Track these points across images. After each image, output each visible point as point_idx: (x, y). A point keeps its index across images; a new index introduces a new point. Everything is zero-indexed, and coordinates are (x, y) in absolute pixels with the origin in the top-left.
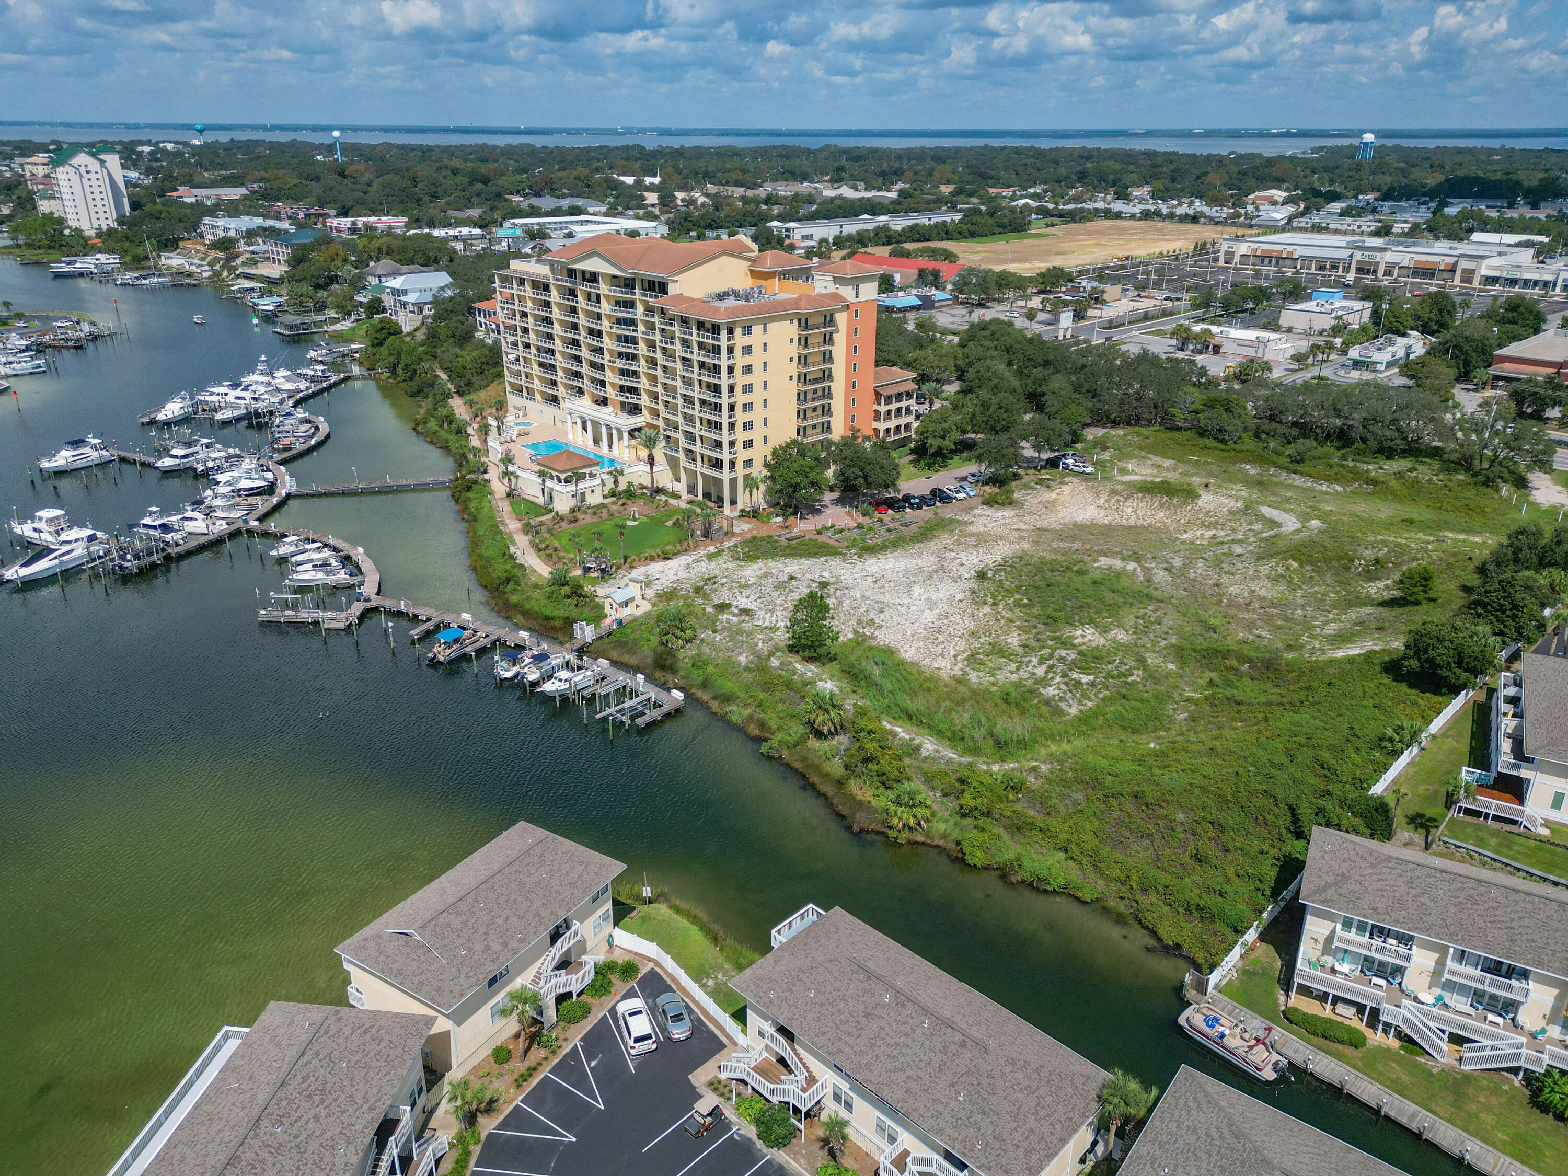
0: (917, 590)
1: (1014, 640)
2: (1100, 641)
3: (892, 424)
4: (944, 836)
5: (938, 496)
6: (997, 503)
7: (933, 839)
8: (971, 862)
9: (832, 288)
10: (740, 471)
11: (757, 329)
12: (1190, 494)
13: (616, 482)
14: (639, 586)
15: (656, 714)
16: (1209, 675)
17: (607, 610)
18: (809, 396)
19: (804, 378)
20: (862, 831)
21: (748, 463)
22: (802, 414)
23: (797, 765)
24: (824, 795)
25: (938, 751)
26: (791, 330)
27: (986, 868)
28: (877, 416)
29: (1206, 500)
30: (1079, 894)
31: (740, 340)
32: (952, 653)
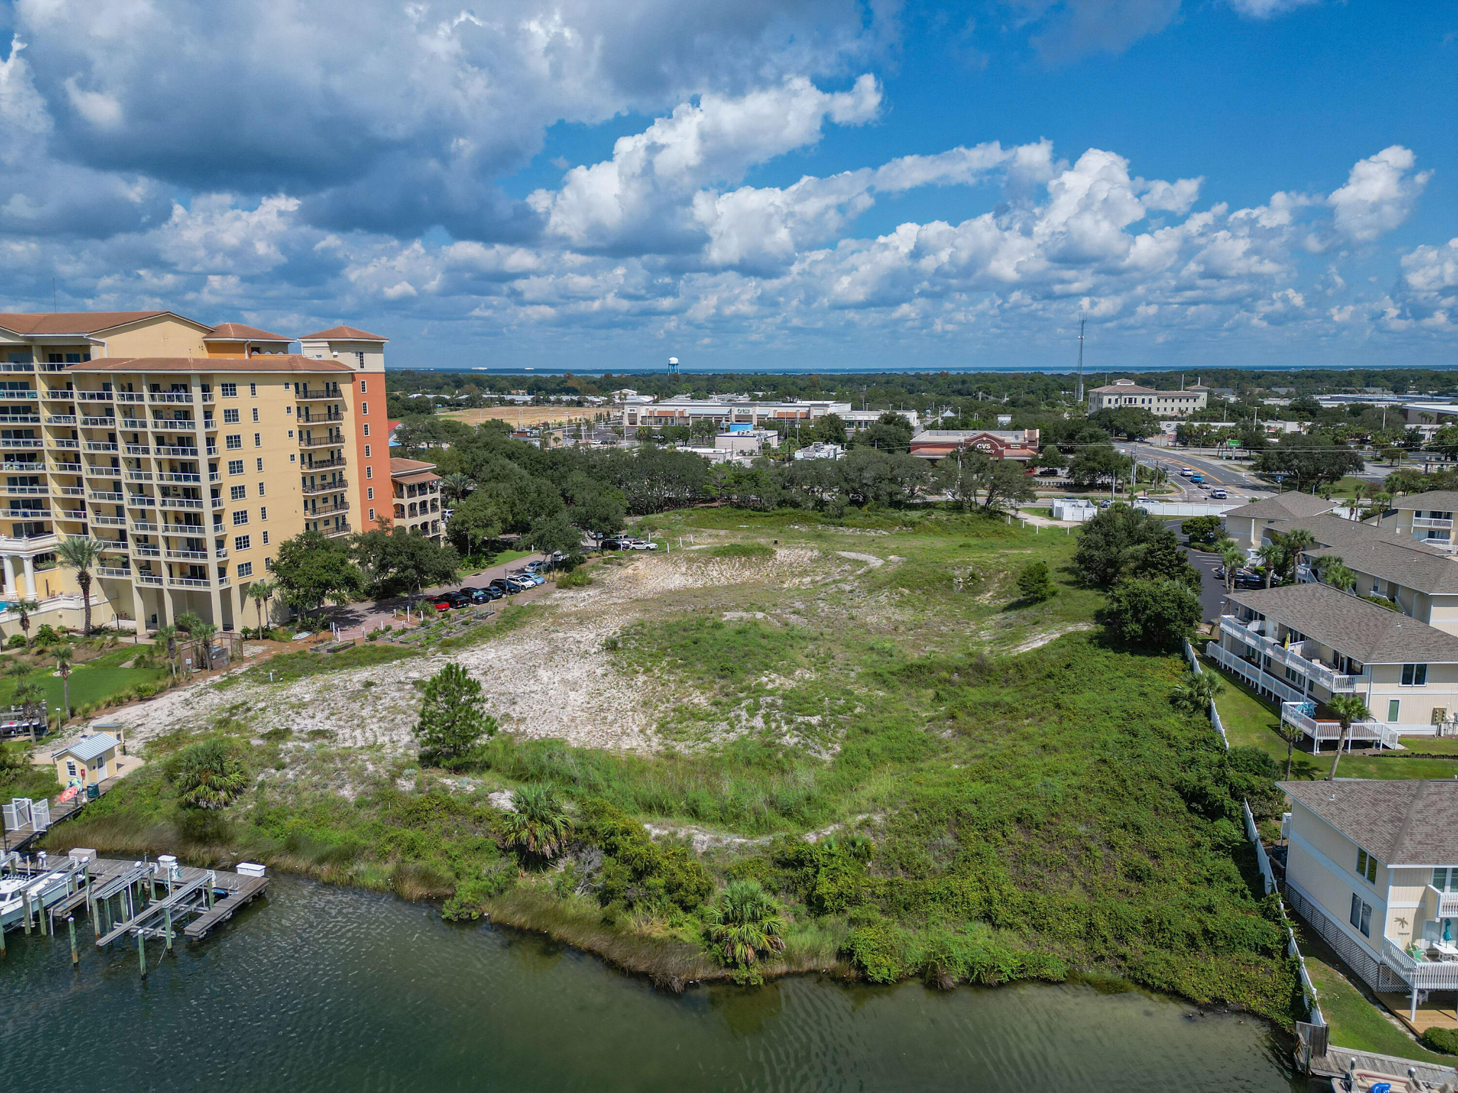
0: (544, 674)
1: (700, 700)
2: (789, 684)
3: (419, 520)
4: (814, 953)
5: (501, 587)
6: (575, 584)
7: (800, 964)
8: (877, 978)
9: (327, 355)
10: (234, 580)
11: (243, 390)
13: (24, 622)
14: (115, 734)
15: (222, 910)
17: (63, 777)
18: (318, 481)
19: (308, 458)
20: (687, 985)
21: (245, 568)
22: (310, 504)
23: (520, 919)
24: (590, 952)
25: (718, 840)
26: (288, 396)
27: (899, 981)
28: (399, 510)
31: (220, 401)
32: (636, 729)
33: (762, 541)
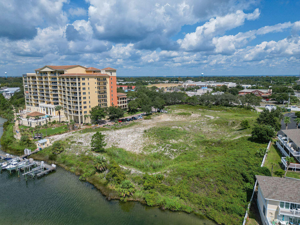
0: (129, 136)
1: (155, 144)
2: (176, 142)
3: (122, 105)
4: (139, 197)
5: (134, 118)
6: (148, 119)
7: (136, 199)
8: (149, 205)
9: (105, 73)
10: (83, 114)
11: (86, 79)
12: (190, 114)
13: (50, 119)
14: (49, 139)
15: (45, 172)
16: (205, 147)
17: (38, 146)
18: (101, 97)
19: (99, 92)
20: (111, 199)
21: (85, 112)
22: (99, 101)
23: (91, 182)
24: (99, 190)
25: (136, 172)
26: (96, 80)
27: (154, 206)
28: (118, 103)
29: (193, 115)
30: (186, 210)
31: (82, 81)
32: (139, 148)
33: (190, 112)
